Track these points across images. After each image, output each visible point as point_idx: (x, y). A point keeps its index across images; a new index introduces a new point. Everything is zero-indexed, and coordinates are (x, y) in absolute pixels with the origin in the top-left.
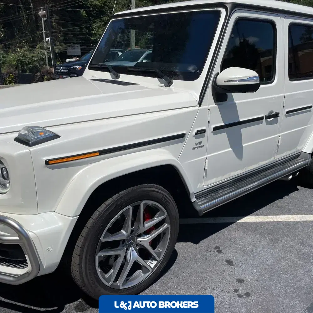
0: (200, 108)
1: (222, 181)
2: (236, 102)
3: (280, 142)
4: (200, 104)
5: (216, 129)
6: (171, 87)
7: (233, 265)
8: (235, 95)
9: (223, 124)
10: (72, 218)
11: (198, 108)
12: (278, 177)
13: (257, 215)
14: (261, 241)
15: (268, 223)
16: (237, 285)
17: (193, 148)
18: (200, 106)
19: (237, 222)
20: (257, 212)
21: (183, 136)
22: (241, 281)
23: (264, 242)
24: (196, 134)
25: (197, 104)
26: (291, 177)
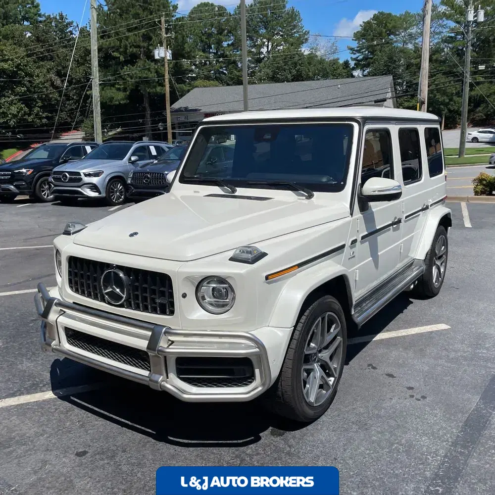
0: (352, 219)
1: (363, 294)
2: (373, 210)
3: (402, 249)
4: (352, 214)
5: (363, 238)
6: (312, 199)
7: (395, 377)
8: (372, 204)
9: (367, 233)
10: (289, 329)
11: (350, 218)
12: (402, 288)
13: (388, 331)
14: (407, 354)
15: (404, 337)
16: (410, 392)
17: (349, 259)
18: (352, 216)
19: (373, 340)
20: (387, 328)
21: (343, 246)
22: (411, 388)
23: (411, 354)
24: (351, 244)
25: (349, 215)
26: (412, 287)
